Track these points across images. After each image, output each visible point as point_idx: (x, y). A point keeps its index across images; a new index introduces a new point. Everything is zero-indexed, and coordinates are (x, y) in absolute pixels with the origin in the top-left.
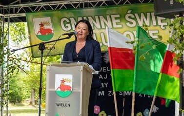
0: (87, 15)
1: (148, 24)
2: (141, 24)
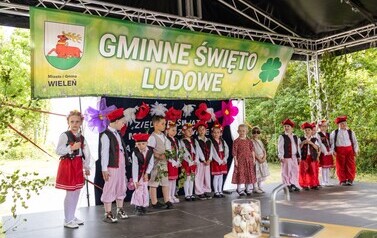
0: (149, 37)
1: (217, 65)
2: (210, 63)
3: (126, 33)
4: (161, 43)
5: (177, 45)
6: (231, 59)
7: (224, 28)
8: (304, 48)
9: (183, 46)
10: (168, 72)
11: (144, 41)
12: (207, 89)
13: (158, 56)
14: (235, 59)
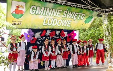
0: (48, 7)
1: (70, 18)
2: (67, 17)
3: (40, 6)
4: (52, 9)
5: (57, 10)
6: (76, 15)
7: (74, 4)
8: (102, 12)
9: (59, 11)
10: (52, 19)
11: (46, 8)
12: (65, 26)
13: (50, 14)
14: (77, 16)
